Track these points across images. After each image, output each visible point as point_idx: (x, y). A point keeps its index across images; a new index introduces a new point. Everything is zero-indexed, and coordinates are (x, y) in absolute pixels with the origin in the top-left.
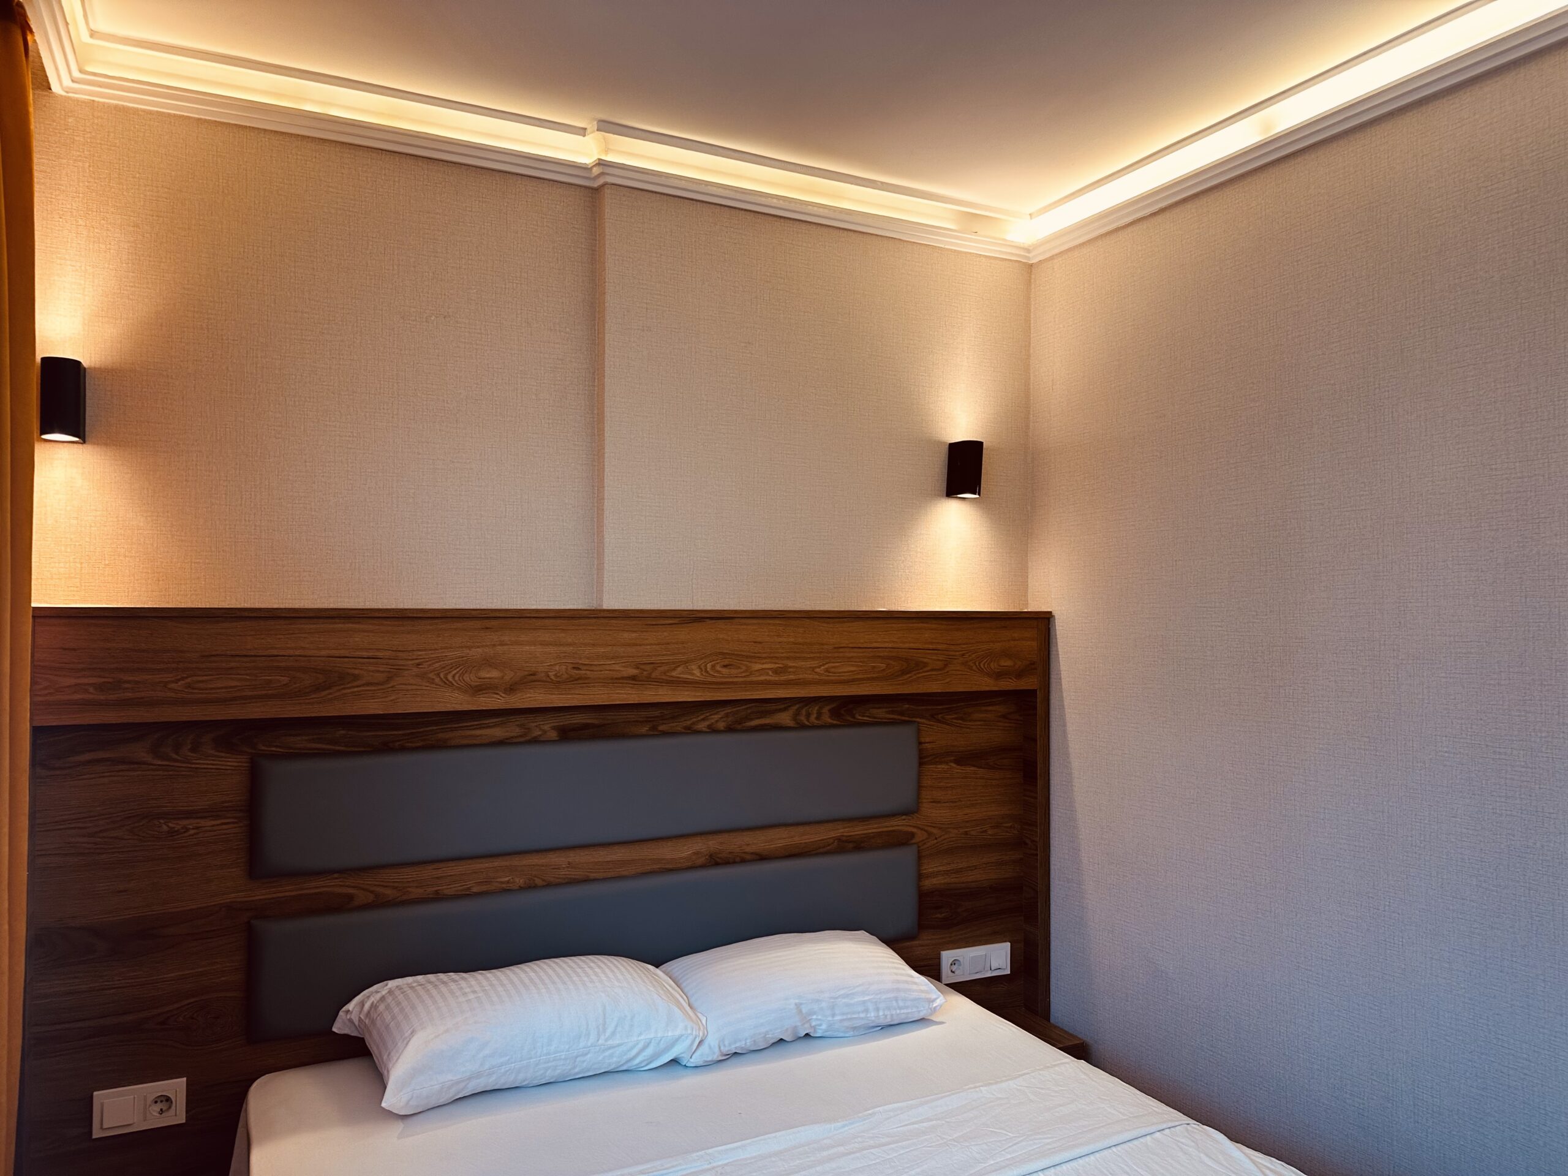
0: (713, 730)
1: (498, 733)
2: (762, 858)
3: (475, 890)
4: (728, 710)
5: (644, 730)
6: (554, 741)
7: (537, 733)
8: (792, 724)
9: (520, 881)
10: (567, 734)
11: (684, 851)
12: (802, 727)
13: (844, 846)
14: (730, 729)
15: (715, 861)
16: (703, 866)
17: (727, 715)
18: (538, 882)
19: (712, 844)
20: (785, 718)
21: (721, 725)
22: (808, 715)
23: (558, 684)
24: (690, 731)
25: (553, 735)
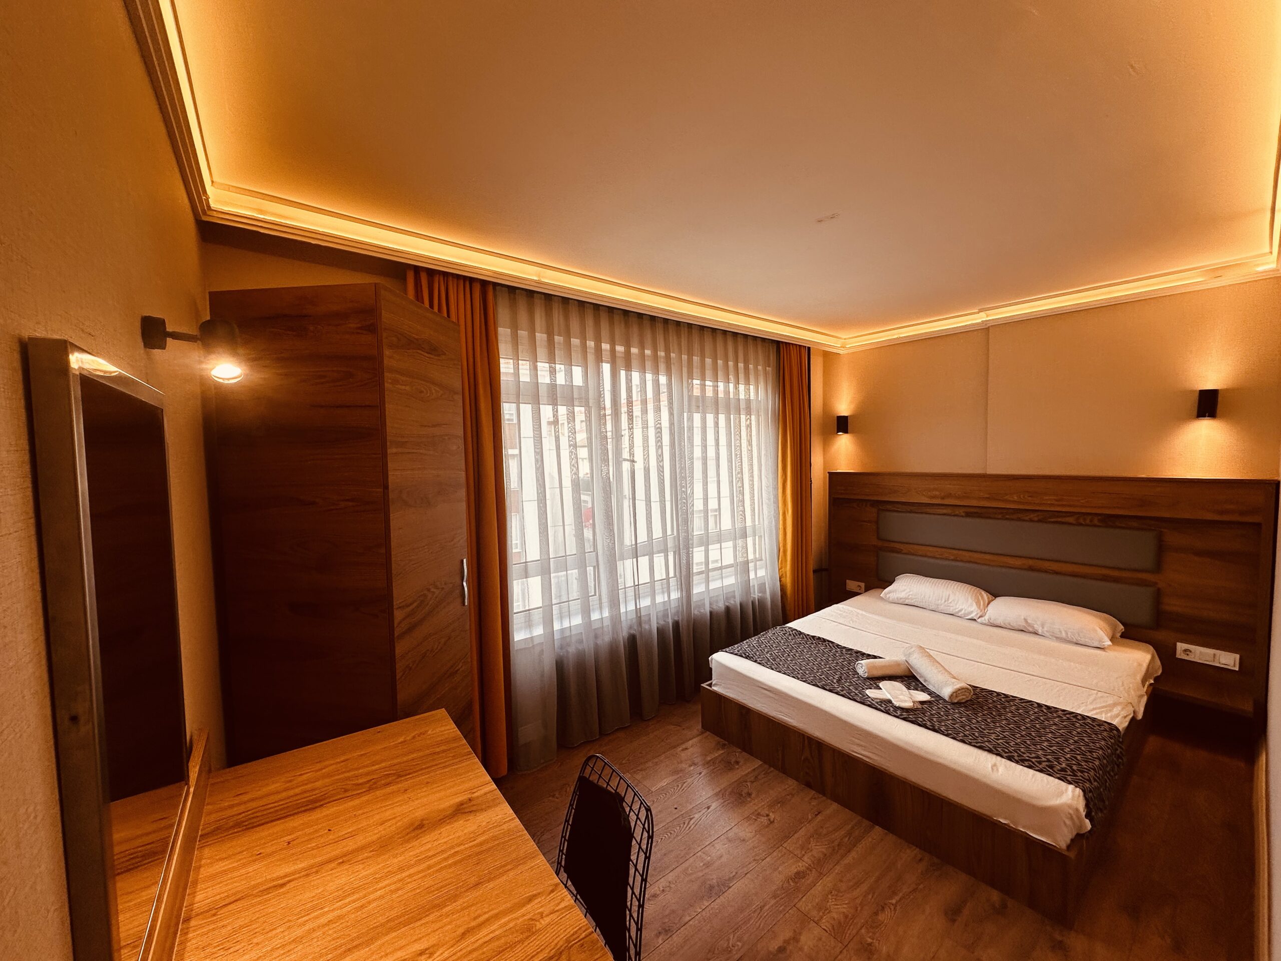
0: (1031, 521)
1: (945, 511)
2: (1057, 573)
3: (938, 556)
4: (1039, 513)
5: (1000, 516)
6: (962, 516)
7: (957, 512)
8: (1074, 522)
9: (952, 558)
10: (968, 515)
11: (1018, 562)
12: (1081, 525)
13: (1105, 578)
14: (1039, 521)
15: (1031, 569)
16: (1025, 569)
17: (1038, 516)
18: (958, 559)
19: (1031, 562)
20: (1071, 520)
21: (1036, 519)
22: (1085, 520)
23: (958, 498)
24: (1019, 519)
25: (963, 514)
